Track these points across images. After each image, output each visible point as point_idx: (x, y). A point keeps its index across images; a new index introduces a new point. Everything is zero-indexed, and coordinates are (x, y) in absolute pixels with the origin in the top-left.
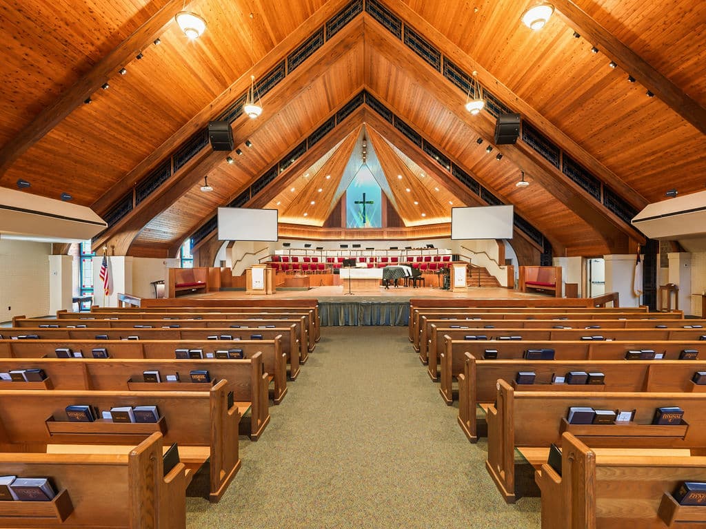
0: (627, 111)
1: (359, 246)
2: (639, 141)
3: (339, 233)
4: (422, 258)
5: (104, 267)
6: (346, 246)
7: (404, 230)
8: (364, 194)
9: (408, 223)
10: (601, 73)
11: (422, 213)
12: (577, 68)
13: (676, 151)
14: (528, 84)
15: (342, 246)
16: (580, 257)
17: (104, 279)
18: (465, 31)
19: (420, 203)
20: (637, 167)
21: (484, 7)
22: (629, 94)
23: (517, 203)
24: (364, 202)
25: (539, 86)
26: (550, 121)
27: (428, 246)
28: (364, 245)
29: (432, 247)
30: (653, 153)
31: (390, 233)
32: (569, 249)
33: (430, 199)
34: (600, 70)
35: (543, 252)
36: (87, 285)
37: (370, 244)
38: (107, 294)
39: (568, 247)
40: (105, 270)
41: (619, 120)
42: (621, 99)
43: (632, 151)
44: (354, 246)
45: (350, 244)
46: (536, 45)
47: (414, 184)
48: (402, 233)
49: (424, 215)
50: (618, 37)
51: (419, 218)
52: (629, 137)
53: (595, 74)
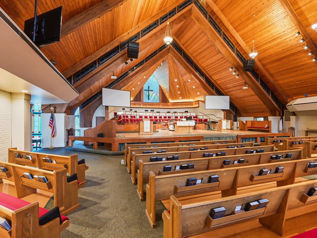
0: (299, 65)
1: (153, 111)
2: (297, 76)
3: (140, 104)
4: (183, 117)
5: (52, 120)
6: (147, 111)
7: (169, 104)
8: (149, 87)
9: (171, 101)
10: (297, 50)
11: (180, 97)
12: (288, 46)
13: (310, 81)
14: (261, 49)
15: (145, 111)
16: (253, 117)
17: (52, 127)
18: (242, 23)
19: (181, 92)
20: (291, 85)
21: (258, 15)
22: (304, 59)
23: (232, 95)
24: (149, 90)
25: (266, 50)
26: (262, 64)
27: (185, 112)
28: (156, 110)
29: (187, 112)
30: (301, 81)
31: (163, 105)
32: (246, 114)
33: (187, 91)
34: (297, 49)
35: (235, 115)
36: (36, 131)
37: (158, 110)
38: (53, 137)
39: (245, 113)
40: (52, 122)
41: (294, 68)
42: (300, 60)
43: (292, 79)
44: (151, 111)
45: (149, 110)
46: (274, 35)
47: (182, 84)
48: (168, 105)
49: (180, 98)
50: (312, 38)
51: (178, 99)
52: (294, 74)
53: (294, 50)
